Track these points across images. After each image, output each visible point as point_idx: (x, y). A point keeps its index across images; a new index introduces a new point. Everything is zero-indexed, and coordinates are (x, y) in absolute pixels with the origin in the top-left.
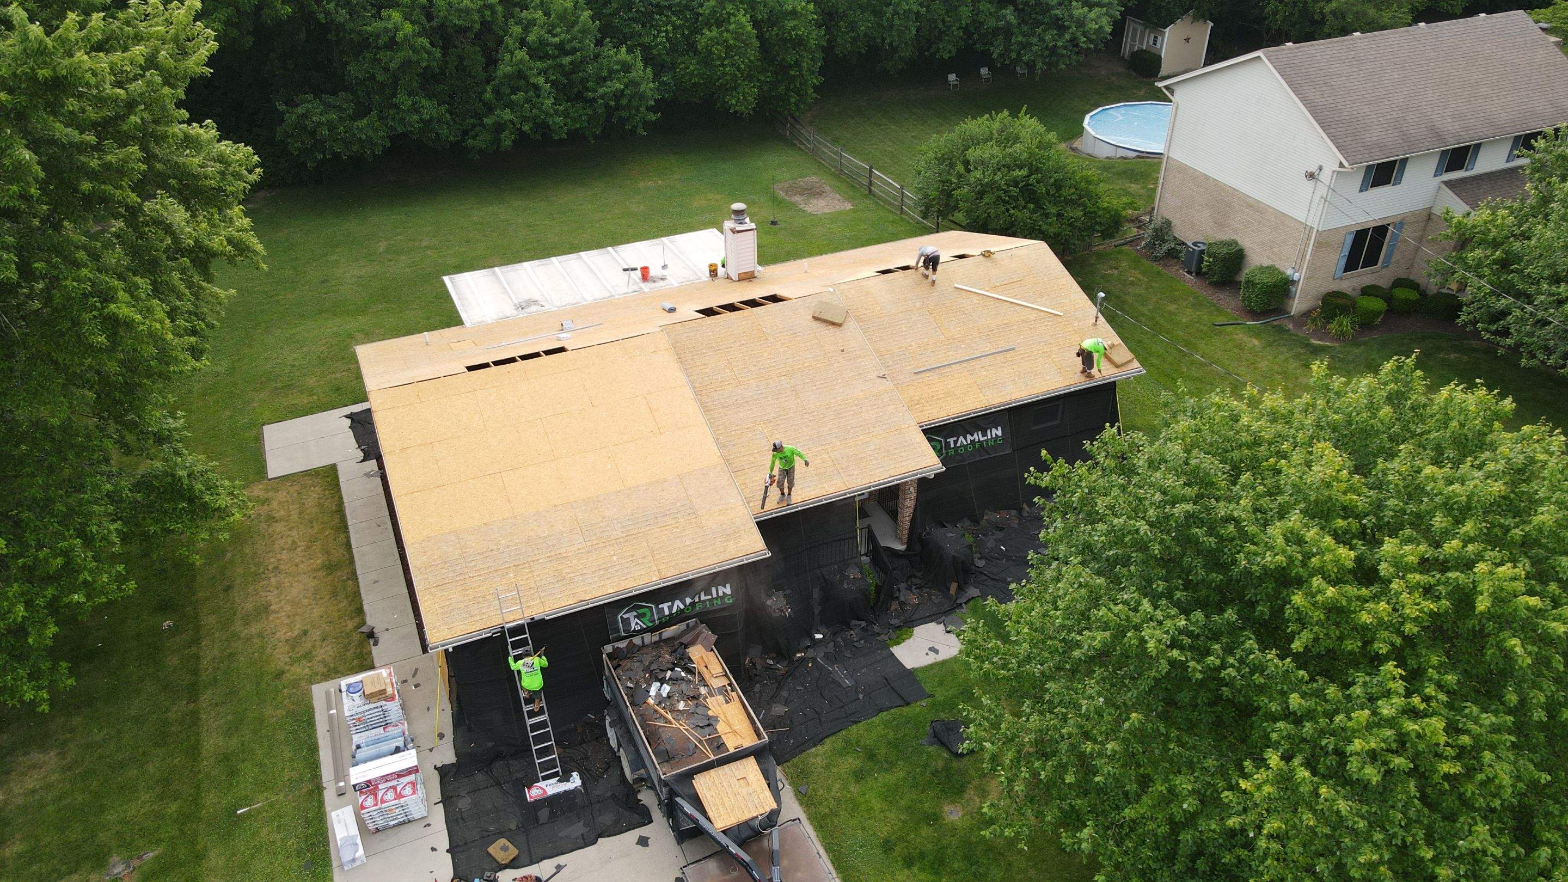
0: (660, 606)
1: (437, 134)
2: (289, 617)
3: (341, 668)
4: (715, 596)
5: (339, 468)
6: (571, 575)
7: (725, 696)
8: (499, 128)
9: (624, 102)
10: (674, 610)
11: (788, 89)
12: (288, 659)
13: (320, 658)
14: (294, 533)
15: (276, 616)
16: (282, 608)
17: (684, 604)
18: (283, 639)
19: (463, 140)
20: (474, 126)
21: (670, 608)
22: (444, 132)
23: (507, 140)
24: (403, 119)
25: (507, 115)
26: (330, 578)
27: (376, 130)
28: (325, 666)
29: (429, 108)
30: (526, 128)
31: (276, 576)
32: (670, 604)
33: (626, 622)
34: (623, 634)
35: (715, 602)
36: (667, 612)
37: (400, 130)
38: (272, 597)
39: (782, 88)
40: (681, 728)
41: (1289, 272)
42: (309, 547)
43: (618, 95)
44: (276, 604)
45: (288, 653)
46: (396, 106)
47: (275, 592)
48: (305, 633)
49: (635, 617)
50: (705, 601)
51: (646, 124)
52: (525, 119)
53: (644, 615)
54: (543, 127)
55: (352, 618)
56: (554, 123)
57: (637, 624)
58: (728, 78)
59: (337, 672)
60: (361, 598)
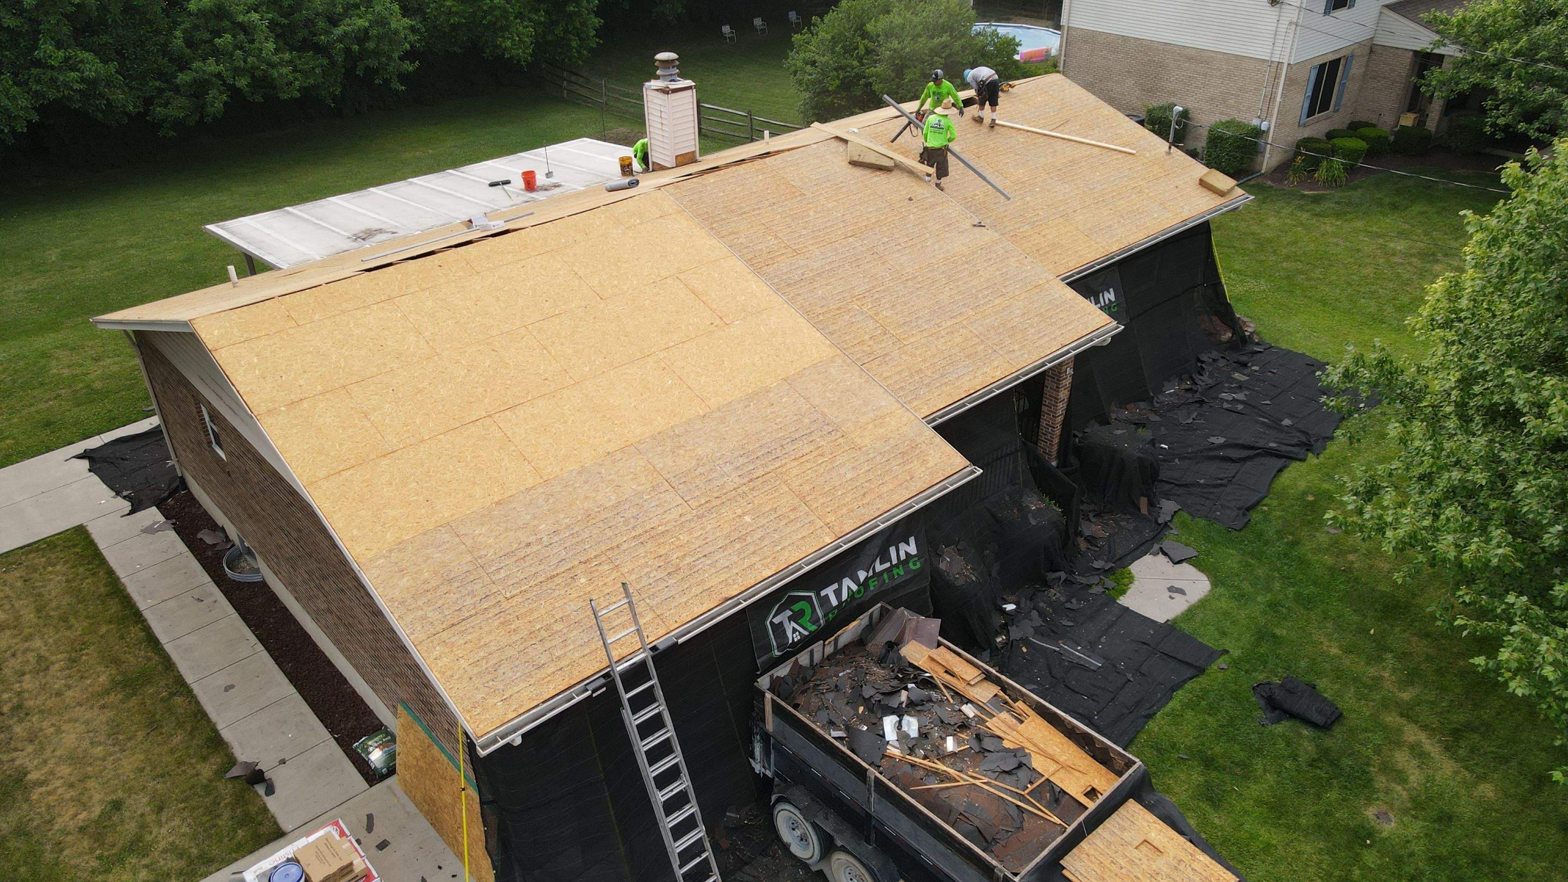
0: (823, 593)
1: (108, 100)
2: (72, 786)
3: (215, 851)
4: (895, 561)
5: (90, 529)
6: (688, 560)
7: (1008, 711)
8: (199, 88)
9: (371, 45)
10: (845, 596)
11: (566, 31)
12: (94, 863)
13: (162, 845)
14: (37, 643)
15: (43, 789)
16: (52, 773)
17: (855, 580)
18: (72, 825)
19: (147, 112)
20: (161, 91)
21: (838, 593)
22: (119, 96)
23: (217, 101)
24: (53, 80)
25: (212, 67)
26: (134, 701)
27: (14, 98)
28: (180, 856)
29: (92, 65)
30: (242, 82)
31: (21, 721)
32: (835, 586)
33: (779, 629)
34: (777, 653)
35: (895, 571)
36: (834, 602)
37: (51, 95)
38: (24, 759)
39: (559, 30)
40: (977, 782)
41: (1255, 122)
42: (73, 661)
43: (362, 36)
44: (37, 768)
45: (92, 850)
46: (38, 63)
47: (30, 748)
48: (117, 805)
49: (790, 619)
50: (882, 573)
51: (404, 77)
52: (237, 72)
53: (801, 613)
54: (262, 82)
55: (205, 759)
56: (281, 75)
57: (794, 630)
58: (497, 13)
59: (211, 861)
60: (209, 721)
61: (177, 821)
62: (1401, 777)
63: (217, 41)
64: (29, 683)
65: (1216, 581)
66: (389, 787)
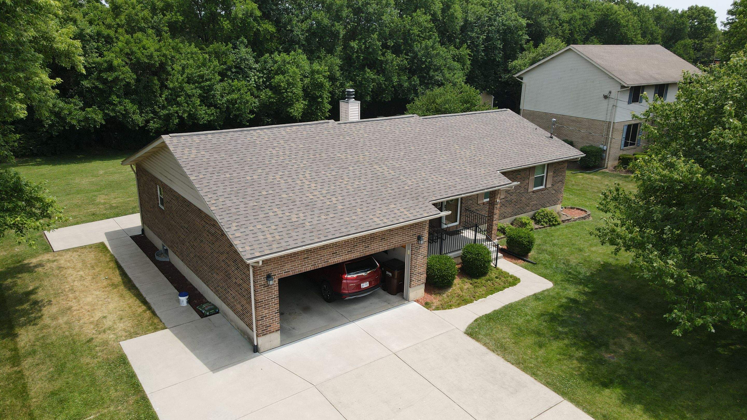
1: (132, 119)
3: (140, 331)
5: (106, 243)
8: (168, 116)
9: (237, 105)
12: (94, 331)
13: (121, 329)
14: (81, 273)
18: (87, 322)
22: (137, 118)
26: (115, 290)
28: (126, 332)
30: (185, 115)
31: (72, 293)
37: (112, 114)
38: (72, 304)
41: (601, 146)
42: (94, 278)
43: (234, 102)
44: (76, 306)
45: (94, 328)
46: (109, 102)
47: (74, 301)
48: (105, 317)
52: (185, 111)
54: (192, 115)
56: (200, 114)
58: (289, 98)
59: (137, 334)
60: (143, 297)
61: (127, 323)
62: (622, 347)
63: (178, 99)
64: (76, 283)
65: (555, 283)
66: (209, 319)
